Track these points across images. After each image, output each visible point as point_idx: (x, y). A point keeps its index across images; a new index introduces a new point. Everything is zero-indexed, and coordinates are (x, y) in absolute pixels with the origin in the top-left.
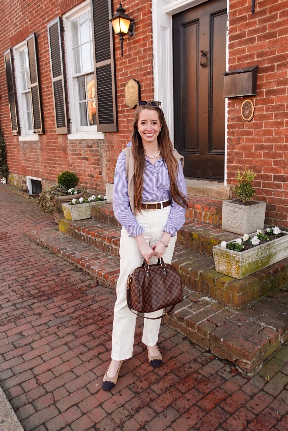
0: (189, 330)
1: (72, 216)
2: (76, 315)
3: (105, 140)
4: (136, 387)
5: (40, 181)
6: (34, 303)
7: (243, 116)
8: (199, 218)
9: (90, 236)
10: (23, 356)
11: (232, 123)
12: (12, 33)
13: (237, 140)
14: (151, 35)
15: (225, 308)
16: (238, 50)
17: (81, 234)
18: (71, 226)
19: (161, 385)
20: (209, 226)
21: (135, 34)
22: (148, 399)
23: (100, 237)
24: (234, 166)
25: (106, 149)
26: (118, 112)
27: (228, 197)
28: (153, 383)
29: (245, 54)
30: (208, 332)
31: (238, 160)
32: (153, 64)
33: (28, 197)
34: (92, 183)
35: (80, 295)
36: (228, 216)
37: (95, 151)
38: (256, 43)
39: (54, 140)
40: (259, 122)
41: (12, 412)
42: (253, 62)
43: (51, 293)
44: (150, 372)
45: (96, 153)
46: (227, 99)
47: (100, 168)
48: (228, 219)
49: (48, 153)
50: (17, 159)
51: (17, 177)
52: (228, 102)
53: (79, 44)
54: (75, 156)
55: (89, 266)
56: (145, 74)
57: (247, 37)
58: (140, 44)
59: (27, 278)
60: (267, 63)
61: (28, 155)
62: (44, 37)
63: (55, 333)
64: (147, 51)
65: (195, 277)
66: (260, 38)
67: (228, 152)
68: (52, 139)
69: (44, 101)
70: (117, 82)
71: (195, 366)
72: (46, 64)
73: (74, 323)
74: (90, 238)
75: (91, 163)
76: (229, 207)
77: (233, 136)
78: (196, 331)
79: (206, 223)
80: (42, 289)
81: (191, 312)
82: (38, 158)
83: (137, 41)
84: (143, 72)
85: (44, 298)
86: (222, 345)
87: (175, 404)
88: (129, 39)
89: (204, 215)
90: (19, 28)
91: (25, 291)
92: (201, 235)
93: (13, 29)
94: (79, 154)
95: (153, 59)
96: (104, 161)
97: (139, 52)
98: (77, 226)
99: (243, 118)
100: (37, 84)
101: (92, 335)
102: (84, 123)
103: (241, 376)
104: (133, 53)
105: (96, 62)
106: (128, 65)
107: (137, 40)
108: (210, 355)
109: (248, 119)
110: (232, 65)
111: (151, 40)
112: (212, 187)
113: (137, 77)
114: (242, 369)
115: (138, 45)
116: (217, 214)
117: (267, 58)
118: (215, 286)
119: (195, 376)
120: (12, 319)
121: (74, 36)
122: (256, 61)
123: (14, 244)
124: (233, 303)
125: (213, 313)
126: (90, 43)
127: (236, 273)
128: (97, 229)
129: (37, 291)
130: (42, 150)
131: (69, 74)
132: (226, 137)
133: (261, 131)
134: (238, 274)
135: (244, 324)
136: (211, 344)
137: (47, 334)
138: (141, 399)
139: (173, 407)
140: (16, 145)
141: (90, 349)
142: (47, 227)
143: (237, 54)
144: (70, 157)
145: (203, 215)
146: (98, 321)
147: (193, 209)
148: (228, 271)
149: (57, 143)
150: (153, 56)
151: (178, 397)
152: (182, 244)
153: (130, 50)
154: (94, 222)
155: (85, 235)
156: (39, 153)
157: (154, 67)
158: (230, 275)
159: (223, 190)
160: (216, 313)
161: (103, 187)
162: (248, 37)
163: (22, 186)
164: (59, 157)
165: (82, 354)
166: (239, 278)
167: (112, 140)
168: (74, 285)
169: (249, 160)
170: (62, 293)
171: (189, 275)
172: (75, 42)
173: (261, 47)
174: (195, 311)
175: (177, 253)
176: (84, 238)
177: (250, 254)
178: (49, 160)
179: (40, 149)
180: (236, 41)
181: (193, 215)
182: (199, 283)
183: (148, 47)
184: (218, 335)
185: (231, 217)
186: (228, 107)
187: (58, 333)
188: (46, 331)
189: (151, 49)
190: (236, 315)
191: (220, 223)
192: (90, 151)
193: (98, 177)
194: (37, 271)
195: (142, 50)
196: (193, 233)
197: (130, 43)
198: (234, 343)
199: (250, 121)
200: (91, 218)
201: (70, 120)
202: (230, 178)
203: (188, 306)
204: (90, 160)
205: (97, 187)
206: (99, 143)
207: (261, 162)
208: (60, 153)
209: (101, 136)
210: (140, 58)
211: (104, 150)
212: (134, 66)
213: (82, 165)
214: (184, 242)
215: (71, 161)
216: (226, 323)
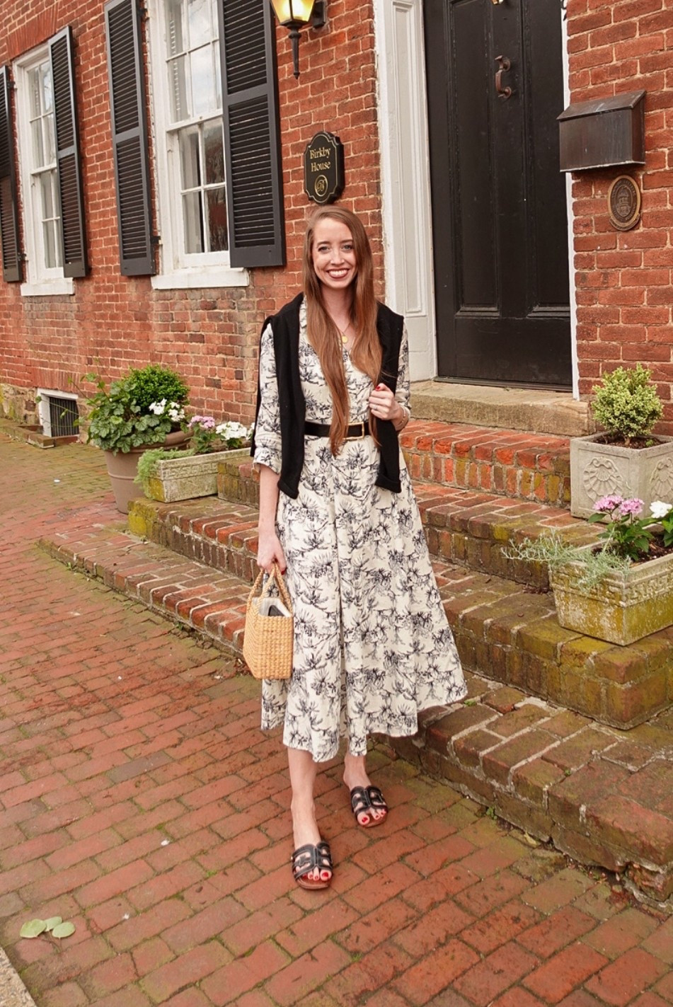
0: (492, 787)
1: (165, 490)
2: (183, 750)
3: (251, 287)
4: (355, 938)
5: (73, 402)
6: (70, 721)
7: (612, 217)
8: (508, 486)
9: (214, 542)
10: (48, 859)
11: (585, 235)
12: (11, 28)
13: (602, 279)
14: (371, 24)
15: (590, 725)
16: (593, 54)
17: (189, 537)
18: (163, 517)
19: (419, 933)
20: (536, 508)
21: (327, 22)
22: (389, 972)
23: (241, 542)
24: (597, 347)
25: (254, 312)
26: (286, 215)
27: (584, 430)
28: (400, 928)
29: (612, 64)
30: (545, 789)
31: (607, 329)
32: (376, 95)
33: (42, 445)
34: (215, 403)
35: (192, 700)
36: (586, 477)
37: (225, 318)
38: (637, 36)
39: (114, 293)
40: (656, 230)
41: (27, 1000)
42: (632, 82)
43: (113, 695)
44: (390, 899)
45: (228, 322)
46: (569, 176)
47: (238, 361)
48: (587, 486)
49: (99, 325)
50: (15, 345)
51: (11, 392)
52: (574, 182)
53: (185, 49)
54: (170, 333)
55: (215, 621)
56: (357, 119)
57: (613, 24)
58: (342, 45)
59: (49, 657)
60: (667, 84)
61: (45, 332)
62: (95, 34)
63: (130, 799)
64: (360, 64)
65: (504, 643)
66: (645, 25)
67: (578, 312)
68: (108, 289)
69: (90, 193)
70: (283, 140)
71: (512, 883)
72: (98, 100)
73: (179, 773)
74: (214, 547)
75: (213, 350)
76: (589, 454)
77: (591, 269)
78: (513, 789)
79: (528, 500)
80: (91, 685)
81: (496, 738)
82: (70, 340)
83: (336, 40)
84: (350, 114)
85: (95, 708)
86: (583, 825)
87: (462, 984)
88: (313, 36)
89: (521, 477)
90: (32, 14)
91: (45, 689)
92: (516, 530)
93: (14, 17)
94: (181, 328)
95: (376, 82)
96: (249, 343)
97: (339, 66)
98: (180, 517)
99: (615, 221)
100: (72, 150)
101: (229, 802)
102: (194, 247)
103: (641, 910)
104: (324, 68)
105: (230, 92)
106: (310, 96)
107: (335, 35)
108: (552, 855)
109: (627, 224)
110: (580, 93)
111: (370, 35)
112: (539, 403)
113: (335, 125)
114: (641, 890)
115: (337, 48)
116: (557, 473)
117: (667, 72)
118: (559, 665)
119: (513, 910)
120: (14, 762)
121: (172, 30)
122: (639, 79)
123: (10, 569)
124: (609, 712)
125: (554, 741)
126: (214, 45)
127: (613, 629)
128: (233, 524)
129: (77, 690)
130: (81, 317)
131: (157, 124)
132: (572, 271)
133: (662, 254)
134: (621, 631)
135: (643, 768)
136: (554, 823)
137: (108, 801)
138: (368, 969)
139: (456, 992)
140: (11, 308)
141: (225, 840)
142: (96, 523)
143: (591, 65)
144: (156, 335)
145: (519, 478)
146: (244, 766)
147: (490, 463)
148: (591, 623)
149: (123, 298)
150: (374, 75)
151: (469, 965)
152: (465, 557)
153: (315, 61)
154: (225, 505)
155: (200, 539)
156: (75, 325)
157: (378, 102)
158: (598, 635)
159: (570, 411)
160: (564, 740)
161: (244, 413)
162: (617, 24)
163: (25, 417)
164: (127, 335)
165: (203, 852)
166: (622, 643)
167: (270, 287)
168: (174, 673)
169: (635, 329)
170: (144, 695)
171: (486, 639)
172: (173, 45)
173: (650, 45)
174: (507, 737)
175: (452, 582)
176: (198, 548)
177: (650, 576)
178: (100, 344)
179: (77, 317)
180: (585, 33)
181: (493, 478)
182: (516, 659)
183: (361, 53)
184: (572, 797)
185: (595, 479)
186: (574, 196)
187: (138, 800)
188: (104, 793)
189: (371, 57)
190: (620, 743)
191: (566, 497)
192: (210, 317)
193: (231, 387)
194: (73, 638)
195: (347, 60)
196: (493, 524)
197: (316, 44)
198: (616, 816)
199: (633, 229)
200: (215, 495)
201: (159, 238)
202: (588, 379)
203: (487, 722)
204: (210, 341)
205: (230, 414)
206: (235, 296)
207: (667, 332)
208: (130, 325)
209: (239, 278)
210: (342, 80)
211: (248, 315)
212: (327, 101)
213: (190, 355)
214: (469, 552)
215: (159, 345)
216: (591, 765)
